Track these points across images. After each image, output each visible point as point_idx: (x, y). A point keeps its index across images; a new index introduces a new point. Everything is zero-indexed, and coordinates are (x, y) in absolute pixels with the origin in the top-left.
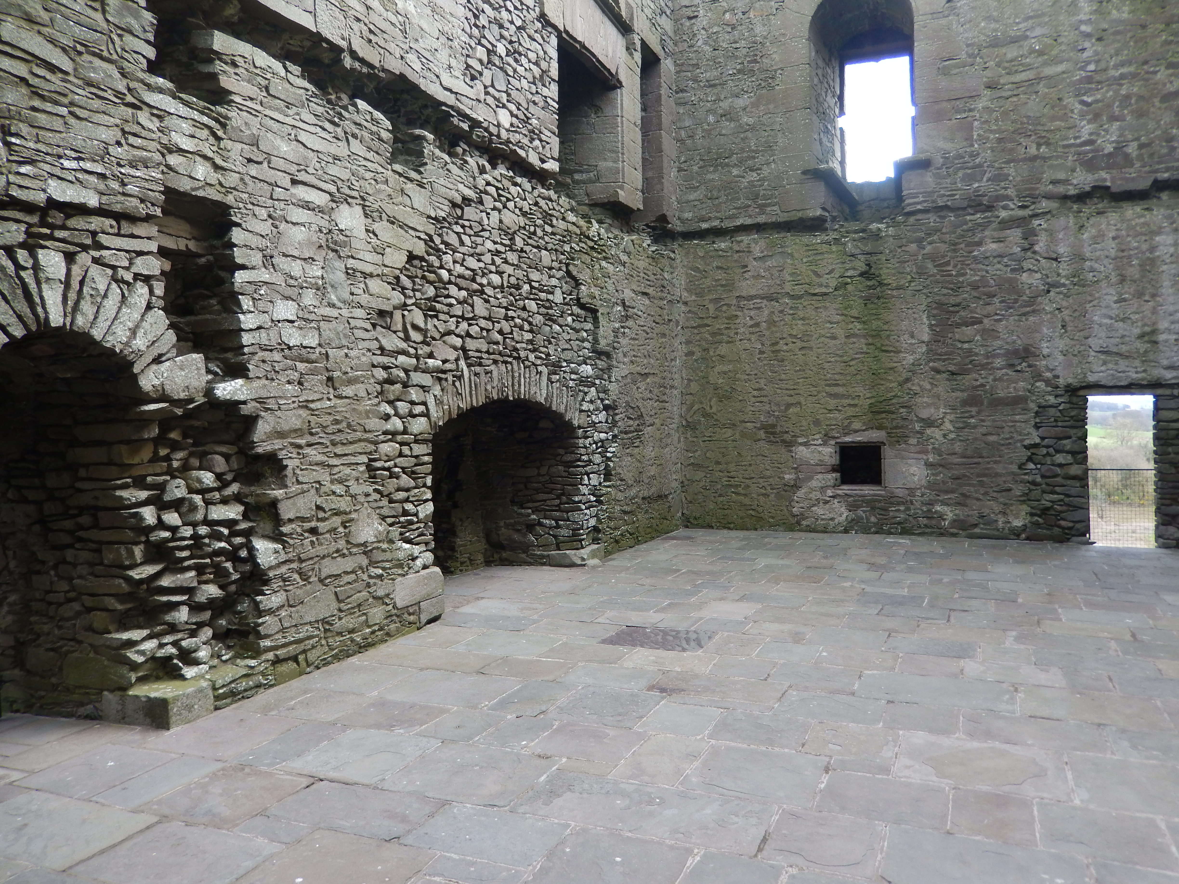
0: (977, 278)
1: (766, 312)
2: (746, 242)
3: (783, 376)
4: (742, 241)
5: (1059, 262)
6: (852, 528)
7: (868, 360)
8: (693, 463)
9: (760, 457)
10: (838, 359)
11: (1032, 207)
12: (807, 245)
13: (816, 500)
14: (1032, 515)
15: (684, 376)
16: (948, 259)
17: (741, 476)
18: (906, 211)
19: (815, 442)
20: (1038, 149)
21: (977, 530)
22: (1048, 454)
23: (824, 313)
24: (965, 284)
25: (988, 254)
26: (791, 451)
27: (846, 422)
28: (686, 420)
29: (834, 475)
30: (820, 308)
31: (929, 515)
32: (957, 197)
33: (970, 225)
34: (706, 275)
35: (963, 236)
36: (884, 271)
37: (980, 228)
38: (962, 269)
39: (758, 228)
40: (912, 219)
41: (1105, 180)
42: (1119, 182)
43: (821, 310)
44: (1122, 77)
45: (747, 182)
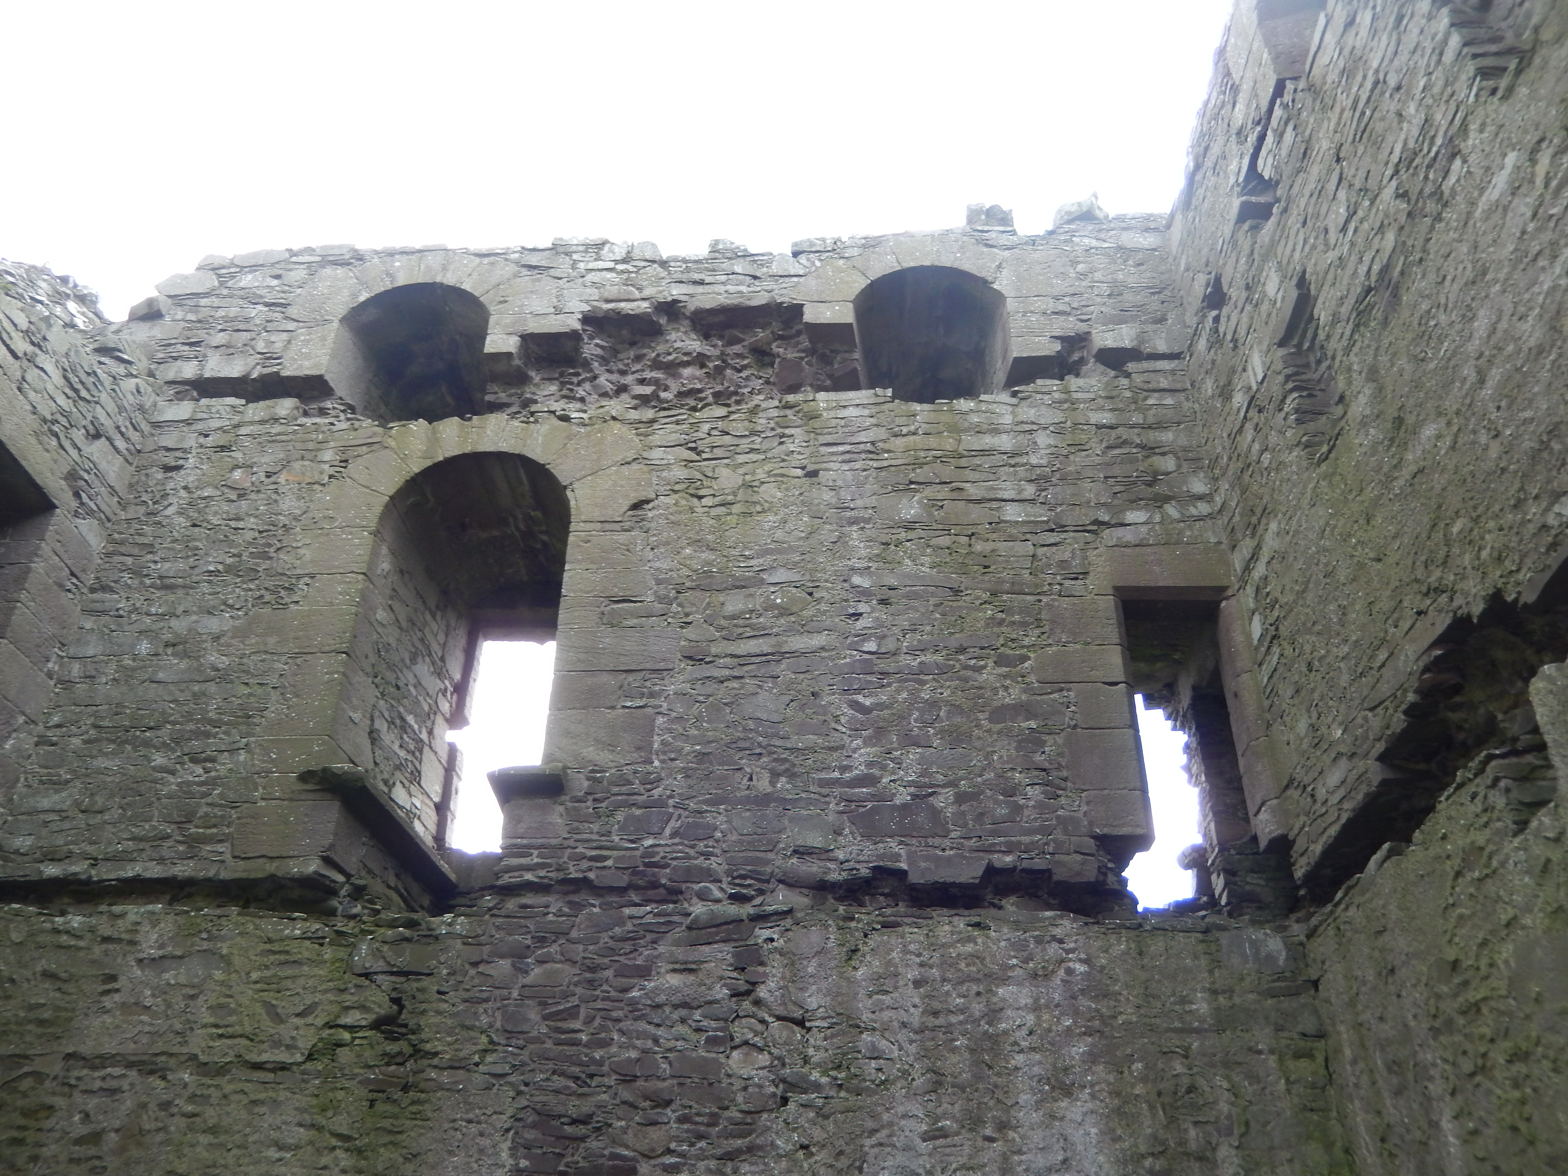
0: (633, 1054)
1: (129, 1103)
2: (132, 917)
4: (122, 915)
5: (809, 1029)
11: (756, 900)
12: (270, 941)
16: (574, 1002)
18: (500, 882)
20: (773, 783)
23: (269, 1119)
24: (605, 1069)
25: (662, 999)
30: (262, 1103)
32: (609, 863)
33: (629, 926)
35: (612, 951)
36: (430, 1020)
37: (649, 937)
38: (603, 1028)
40: (511, 904)
41: (897, 857)
42: (923, 865)
43: (262, 1110)
44: (923, 669)
45: (179, 785)
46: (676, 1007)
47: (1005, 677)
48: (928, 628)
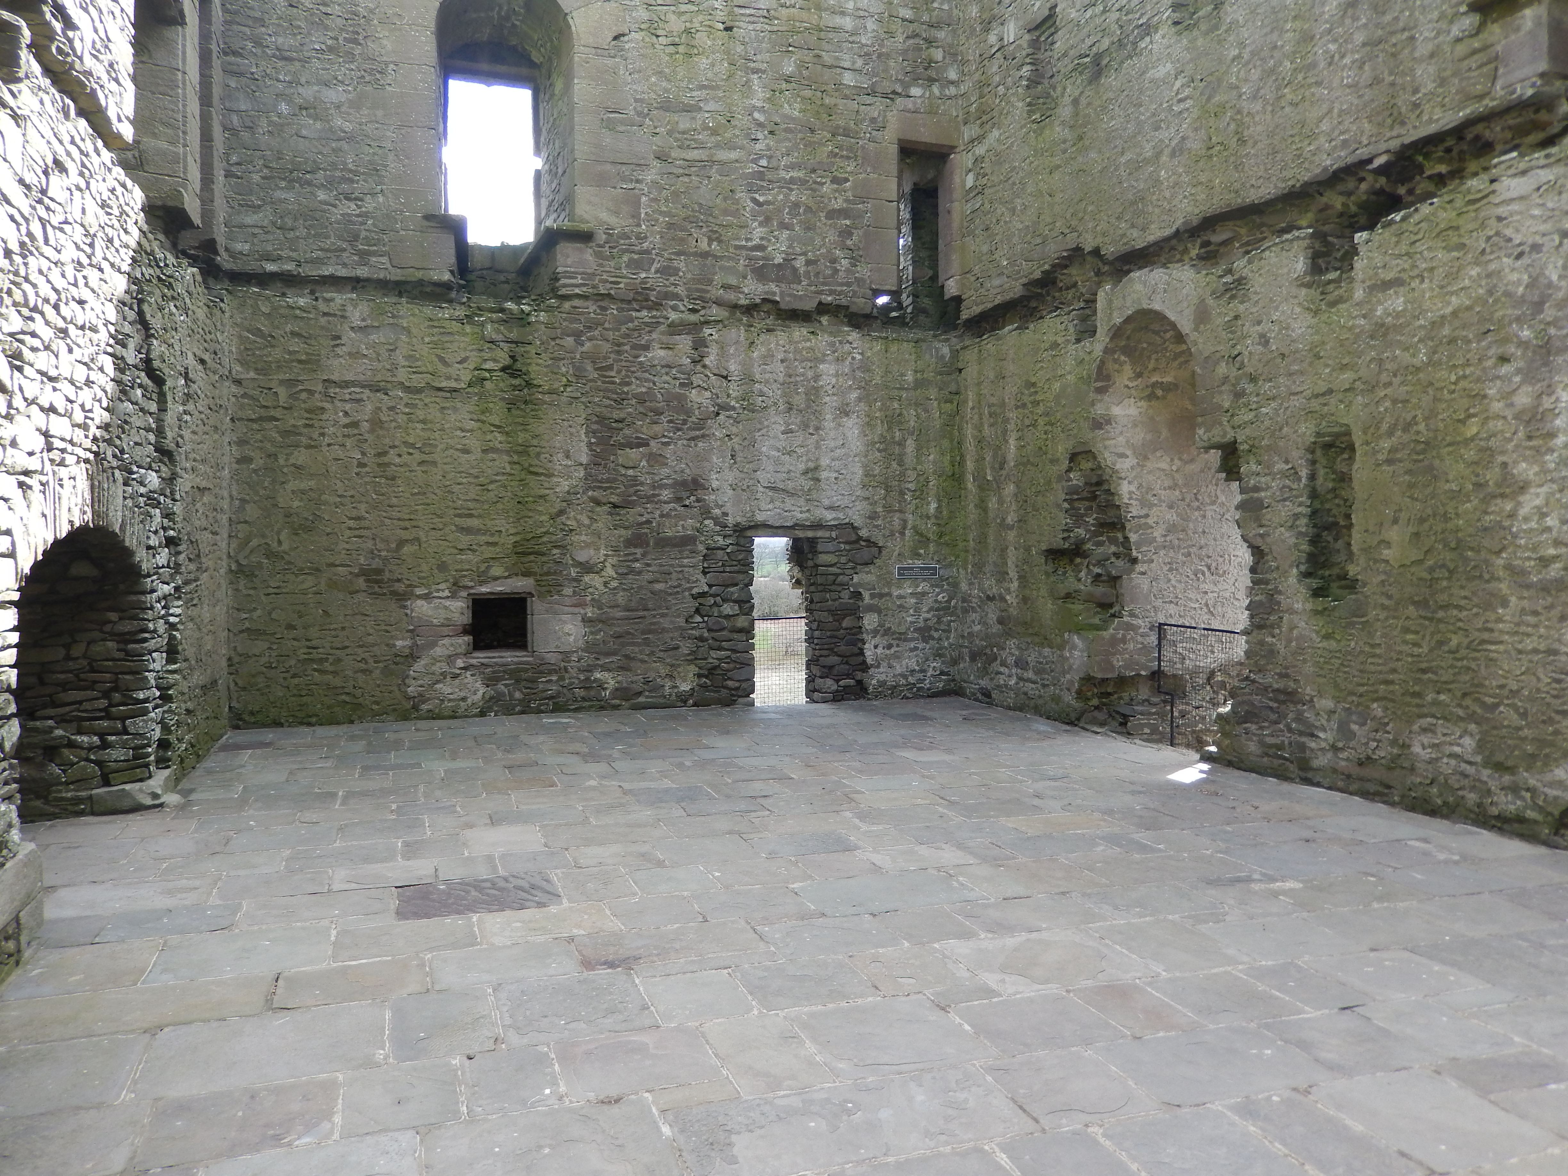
0: (644, 390)
1: (369, 407)
3: (394, 501)
4: (332, 300)
5: (730, 381)
6: (490, 709)
7: (512, 483)
8: (248, 629)
9: (359, 617)
10: (473, 480)
11: (702, 312)
12: (431, 320)
13: (442, 674)
14: (699, 676)
15: (234, 493)
16: (610, 361)
17: (328, 645)
18: (560, 293)
19: (440, 594)
20: (709, 245)
21: (641, 699)
22: (715, 604)
23: (453, 418)
24: (630, 396)
25: (656, 362)
26: (405, 607)
27: (483, 567)
28: (237, 561)
29: (466, 638)
30: (448, 408)
31: (587, 685)
32: (622, 286)
33: (636, 322)
34: (273, 342)
35: (628, 336)
36: (533, 368)
37: (647, 329)
38: (627, 376)
39: (356, 283)
40: (567, 305)
41: (774, 294)
42: (787, 299)
43: (449, 412)
44: (792, 180)
45: (341, 215)
46: (663, 367)
47: (836, 191)
48: (796, 154)
